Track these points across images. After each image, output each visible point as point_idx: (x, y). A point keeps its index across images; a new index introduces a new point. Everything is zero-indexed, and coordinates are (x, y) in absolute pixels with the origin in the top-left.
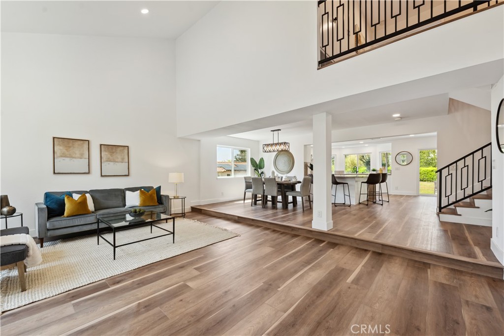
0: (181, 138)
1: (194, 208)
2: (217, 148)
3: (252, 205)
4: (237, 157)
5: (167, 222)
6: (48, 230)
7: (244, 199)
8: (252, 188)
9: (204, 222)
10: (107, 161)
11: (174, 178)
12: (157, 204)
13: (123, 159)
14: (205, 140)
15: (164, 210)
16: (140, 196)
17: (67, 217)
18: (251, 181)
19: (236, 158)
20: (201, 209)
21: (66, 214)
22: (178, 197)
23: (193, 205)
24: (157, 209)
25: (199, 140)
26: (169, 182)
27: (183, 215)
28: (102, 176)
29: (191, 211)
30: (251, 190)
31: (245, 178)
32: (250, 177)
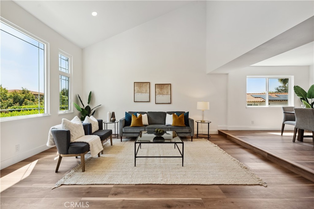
0: (210, 74)
1: (220, 132)
2: (247, 79)
3: (294, 141)
4: (279, 88)
5: (192, 141)
6: (123, 133)
7: (282, 131)
8: (294, 120)
9: (224, 149)
10: (159, 94)
11: (201, 106)
12: (184, 125)
13: (167, 93)
14: (233, 72)
15: (189, 131)
16: (173, 119)
17: (132, 127)
18: (294, 112)
19: (278, 90)
20: (226, 135)
21: (131, 125)
22: (204, 121)
23: (219, 129)
24: (184, 129)
25: (227, 74)
26: (197, 109)
27: (208, 137)
28: (156, 103)
29: (218, 134)
30: (295, 122)
31: (284, 108)
32: (293, 108)
